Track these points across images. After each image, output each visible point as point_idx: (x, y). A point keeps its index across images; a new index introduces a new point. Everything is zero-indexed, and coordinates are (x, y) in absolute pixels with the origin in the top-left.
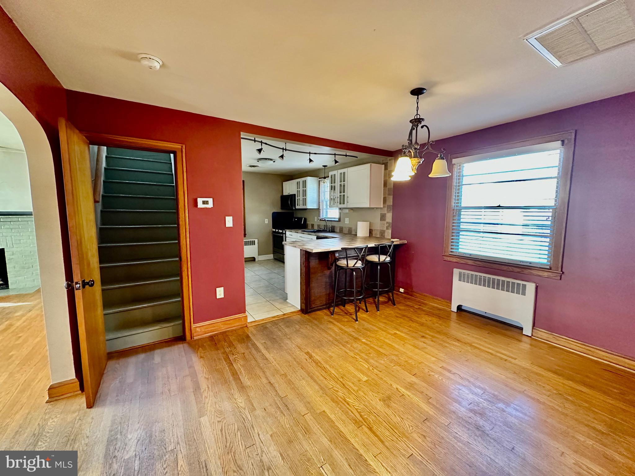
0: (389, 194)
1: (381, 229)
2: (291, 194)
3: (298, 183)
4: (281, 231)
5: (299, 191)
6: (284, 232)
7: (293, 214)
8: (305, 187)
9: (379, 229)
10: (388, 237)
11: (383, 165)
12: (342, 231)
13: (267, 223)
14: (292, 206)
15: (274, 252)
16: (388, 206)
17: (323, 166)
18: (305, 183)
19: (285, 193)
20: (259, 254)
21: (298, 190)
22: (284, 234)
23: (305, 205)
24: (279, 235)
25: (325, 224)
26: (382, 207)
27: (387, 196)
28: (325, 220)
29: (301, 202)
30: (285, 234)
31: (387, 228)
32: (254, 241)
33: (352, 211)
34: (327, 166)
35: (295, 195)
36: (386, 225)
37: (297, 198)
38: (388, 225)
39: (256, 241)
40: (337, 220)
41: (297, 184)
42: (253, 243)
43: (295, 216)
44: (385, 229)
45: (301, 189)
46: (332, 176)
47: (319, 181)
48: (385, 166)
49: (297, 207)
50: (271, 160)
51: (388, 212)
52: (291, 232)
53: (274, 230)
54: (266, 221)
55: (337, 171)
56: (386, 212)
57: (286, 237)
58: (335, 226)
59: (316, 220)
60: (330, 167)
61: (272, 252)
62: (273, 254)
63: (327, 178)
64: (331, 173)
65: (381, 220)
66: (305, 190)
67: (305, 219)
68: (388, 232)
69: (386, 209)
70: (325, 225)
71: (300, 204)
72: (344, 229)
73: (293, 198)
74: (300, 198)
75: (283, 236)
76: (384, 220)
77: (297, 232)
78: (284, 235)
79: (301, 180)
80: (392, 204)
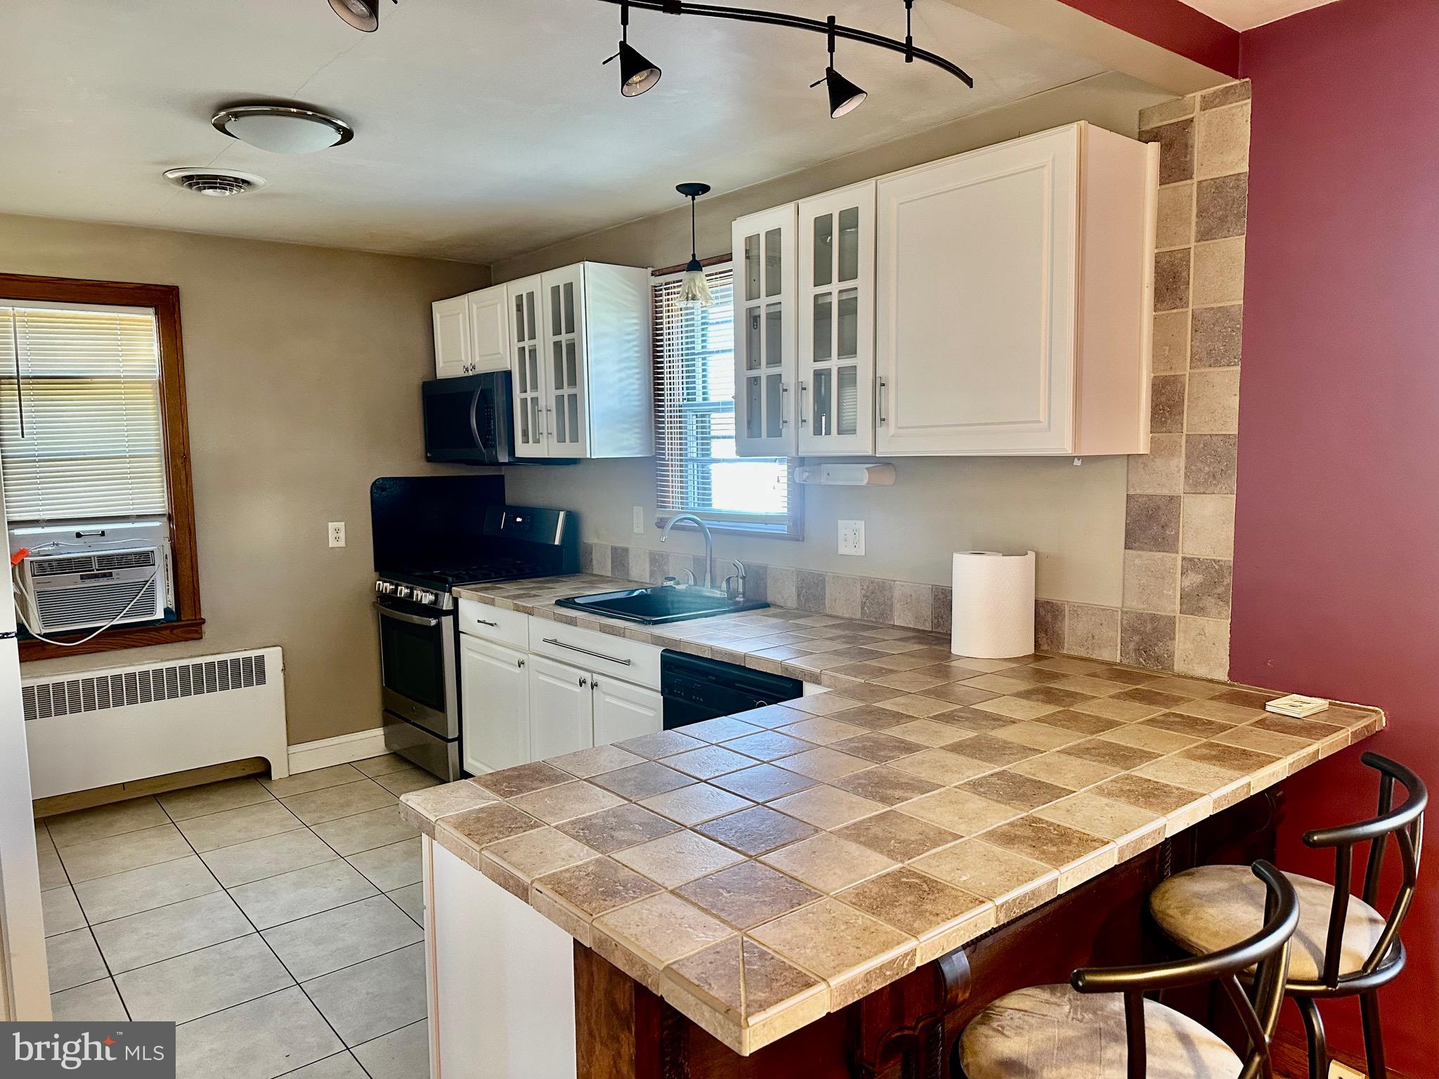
0: (1209, 358)
1: (1135, 605)
2: (481, 369)
3: (524, 306)
4: (427, 598)
5: (533, 352)
6: (447, 604)
7: (497, 484)
8: (570, 329)
9: (1116, 603)
10: (1201, 671)
11: (1153, 149)
12: (820, 599)
13: (342, 543)
14: (489, 443)
15: (390, 716)
16: (1200, 449)
17: (683, 188)
18: (565, 301)
19: (448, 367)
20: (293, 738)
21: (527, 344)
22: (447, 613)
23: (575, 438)
24: (416, 619)
25: (701, 552)
26: (1143, 447)
27: (1184, 369)
28: (701, 528)
29: (548, 421)
30: (454, 613)
31: (1192, 603)
32: (260, 660)
33: (888, 478)
34: (705, 189)
35: (508, 374)
36: (1179, 583)
37: (517, 396)
38: (1195, 579)
39: (273, 659)
40: (783, 529)
41: (519, 308)
42: (252, 672)
43: (510, 500)
44: (1172, 607)
45: (545, 340)
46: (751, 241)
47: (656, 291)
48: (1166, 148)
49: (523, 450)
50: (320, 115)
51: (1198, 485)
52: (492, 603)
53: (389, 587)
54: (336, 535)
55: (792, 206)
56: (1178, 486)
57: (457, 633)
58: (765, 568)
59: (639, 528)
60: (725, 199)
61: (378, 716)
62: (385, 724)
63: (707, 270)
64: (746, 227)
65: (1131, 541)
66: (572, 348)
67: (573, 522)
68: (1202, 633)
69: (1179, 463)
70: (697, 561)
71: (543, 429)
72: (831, 591)
73: (499, 399)
74: (540, 394)
75: (439, 625)
76: (1165, 542)
77: (530, 612)
78: (447, 622)
79: (540, 285)
80: (1234, 430)
